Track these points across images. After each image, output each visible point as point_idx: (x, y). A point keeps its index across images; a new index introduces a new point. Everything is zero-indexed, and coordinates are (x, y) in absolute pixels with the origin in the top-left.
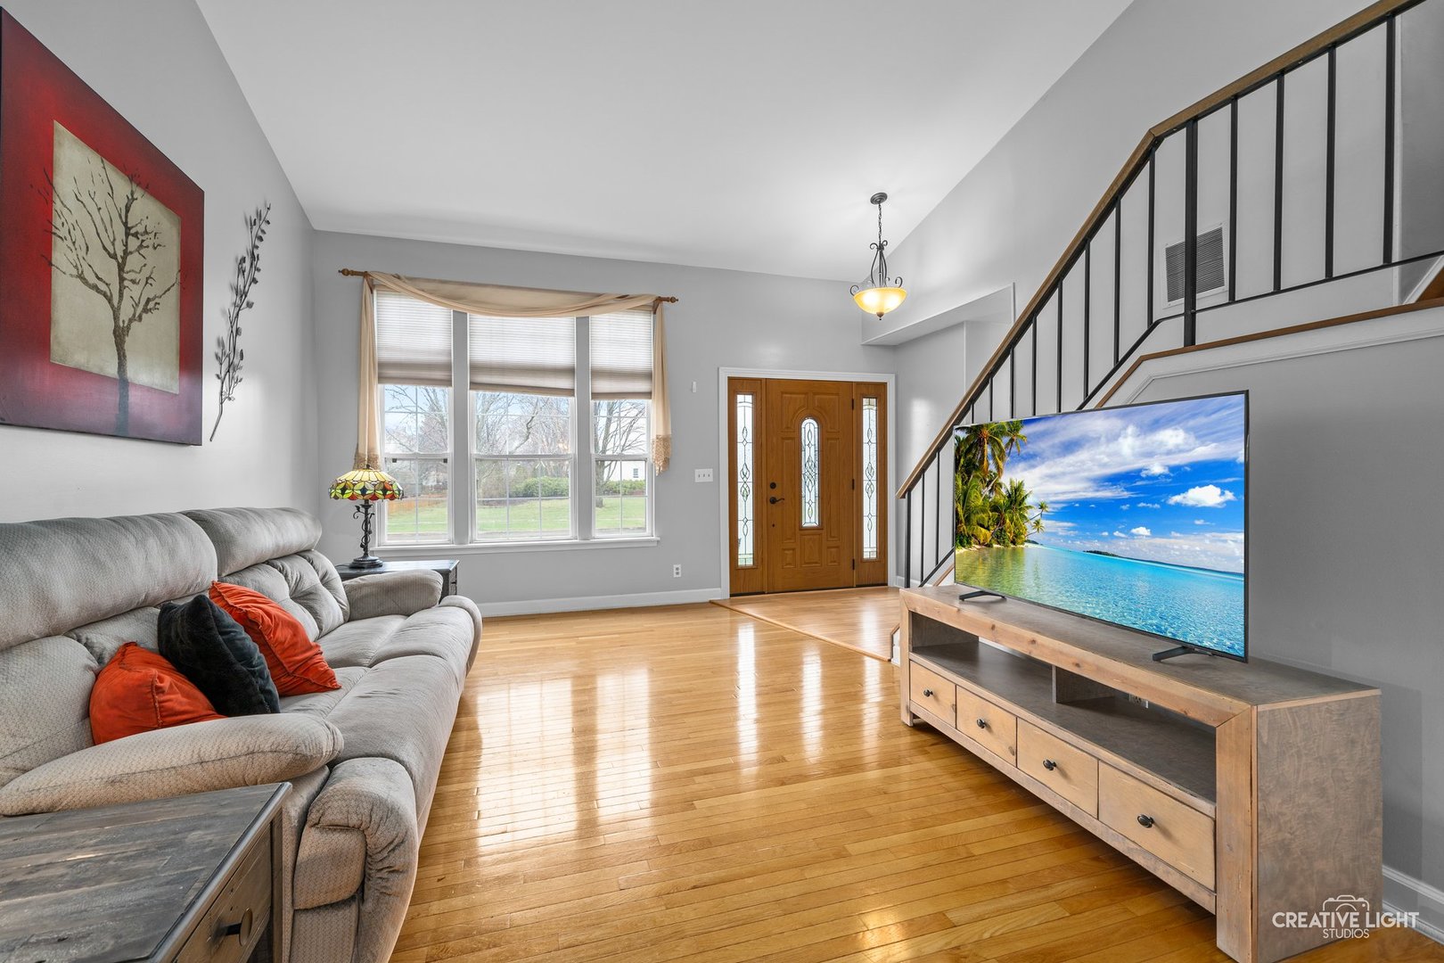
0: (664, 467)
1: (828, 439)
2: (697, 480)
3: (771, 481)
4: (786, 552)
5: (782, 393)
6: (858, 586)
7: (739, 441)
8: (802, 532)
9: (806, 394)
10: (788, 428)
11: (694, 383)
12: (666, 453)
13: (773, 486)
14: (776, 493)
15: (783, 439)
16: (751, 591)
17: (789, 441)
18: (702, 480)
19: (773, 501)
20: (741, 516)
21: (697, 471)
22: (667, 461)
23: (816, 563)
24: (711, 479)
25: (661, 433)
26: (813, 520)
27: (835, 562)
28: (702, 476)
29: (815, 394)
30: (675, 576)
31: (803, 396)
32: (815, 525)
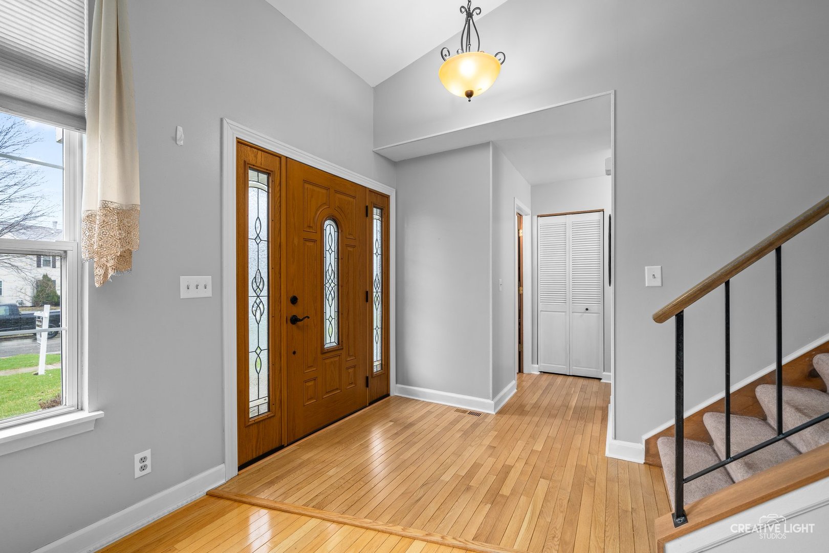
0: (116, 269)
1: (347, 246)
2: (184, 294)
3: (291, 295)
4: (308, 384)
5: (305, 181)
6: (370, 404)
7: (250, 236)
8: (324, 356)
9: (328, 189)
10: (309, 227)
11: (180, 129)
12: (125, 240)
13: (294, 300)
14: (297, 311)
15: (306, 240)
16: (266, 450)
17: (311, 244)
18: (193, 294)
19: (294, 320)
20: (252, 346)
21: (184, 280)
22: (125, 259)
23: (337, 389)
24: (208, 293)
25: (115, 197)
26: (333, 340)
27: (352, 383)
28: (192, 287)
29: (336, 192)
30: (138, 473)
31: (324, 191)
32: (334, 344)
